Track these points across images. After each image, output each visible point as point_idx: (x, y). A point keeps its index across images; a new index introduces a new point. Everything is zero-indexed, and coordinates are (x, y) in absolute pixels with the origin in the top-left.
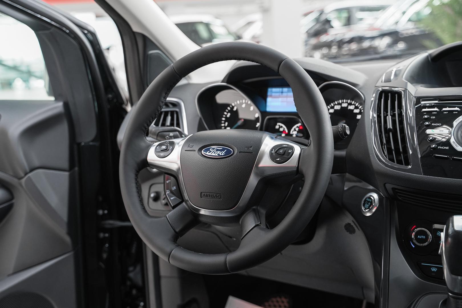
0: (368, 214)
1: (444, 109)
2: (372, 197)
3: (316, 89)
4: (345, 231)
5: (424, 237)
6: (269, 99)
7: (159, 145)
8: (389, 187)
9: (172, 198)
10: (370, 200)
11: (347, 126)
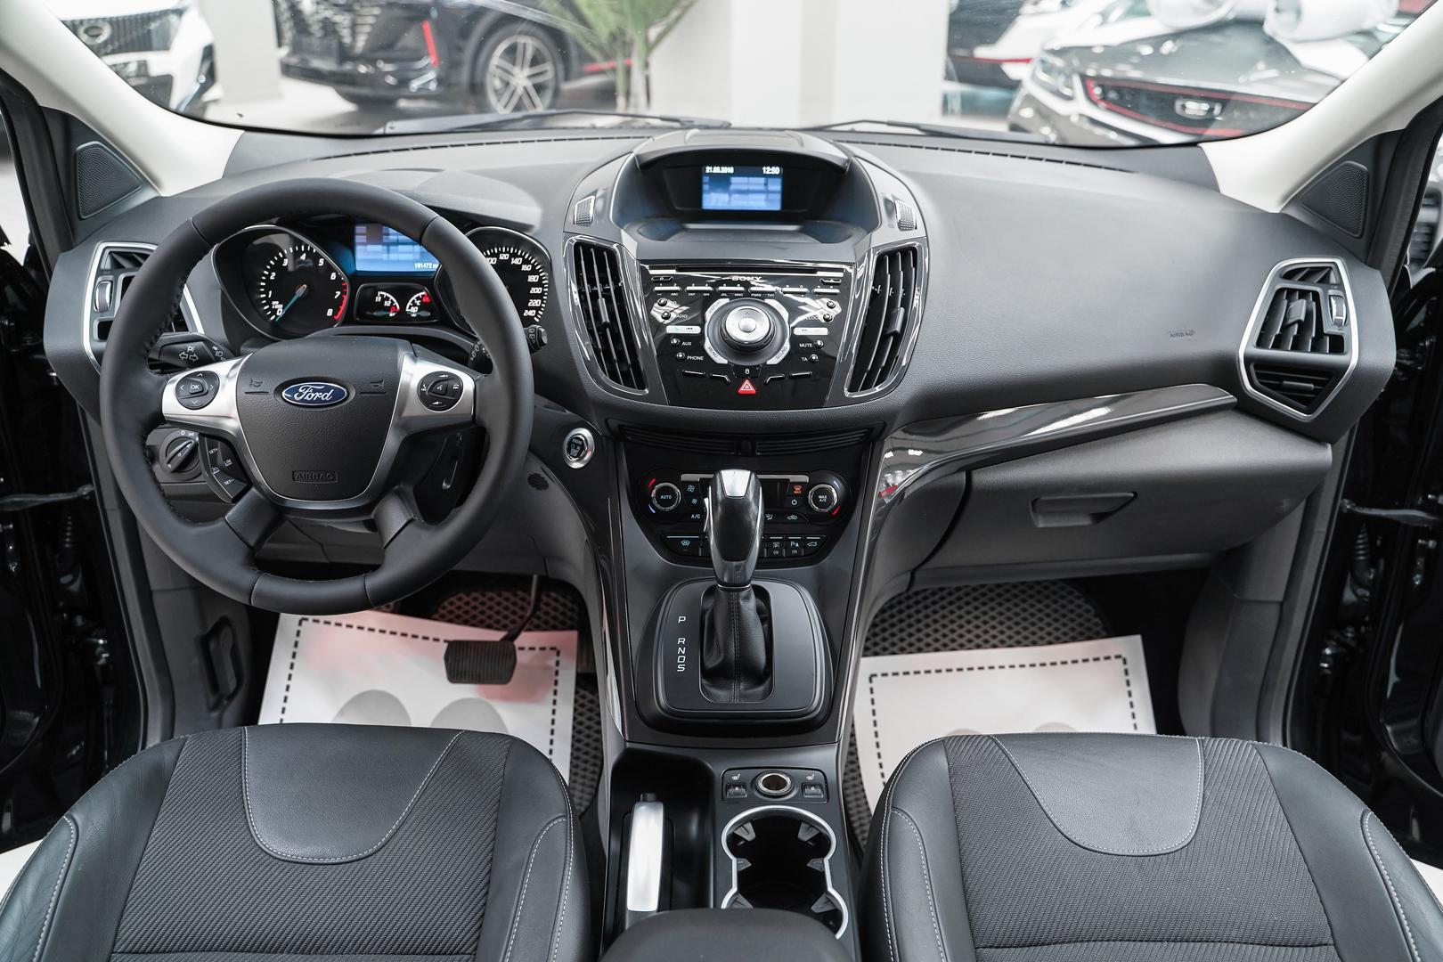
0: (576, 465)
1: (688, 288)
2: (581, 437)
3: (463, 239)
4: (530, 486)
5: (670, 497)
6: (359, 249)
7: (184, 380)
8: (613, 423)
9: (227, 483)
10: (580, 443)
11: (543, 330)
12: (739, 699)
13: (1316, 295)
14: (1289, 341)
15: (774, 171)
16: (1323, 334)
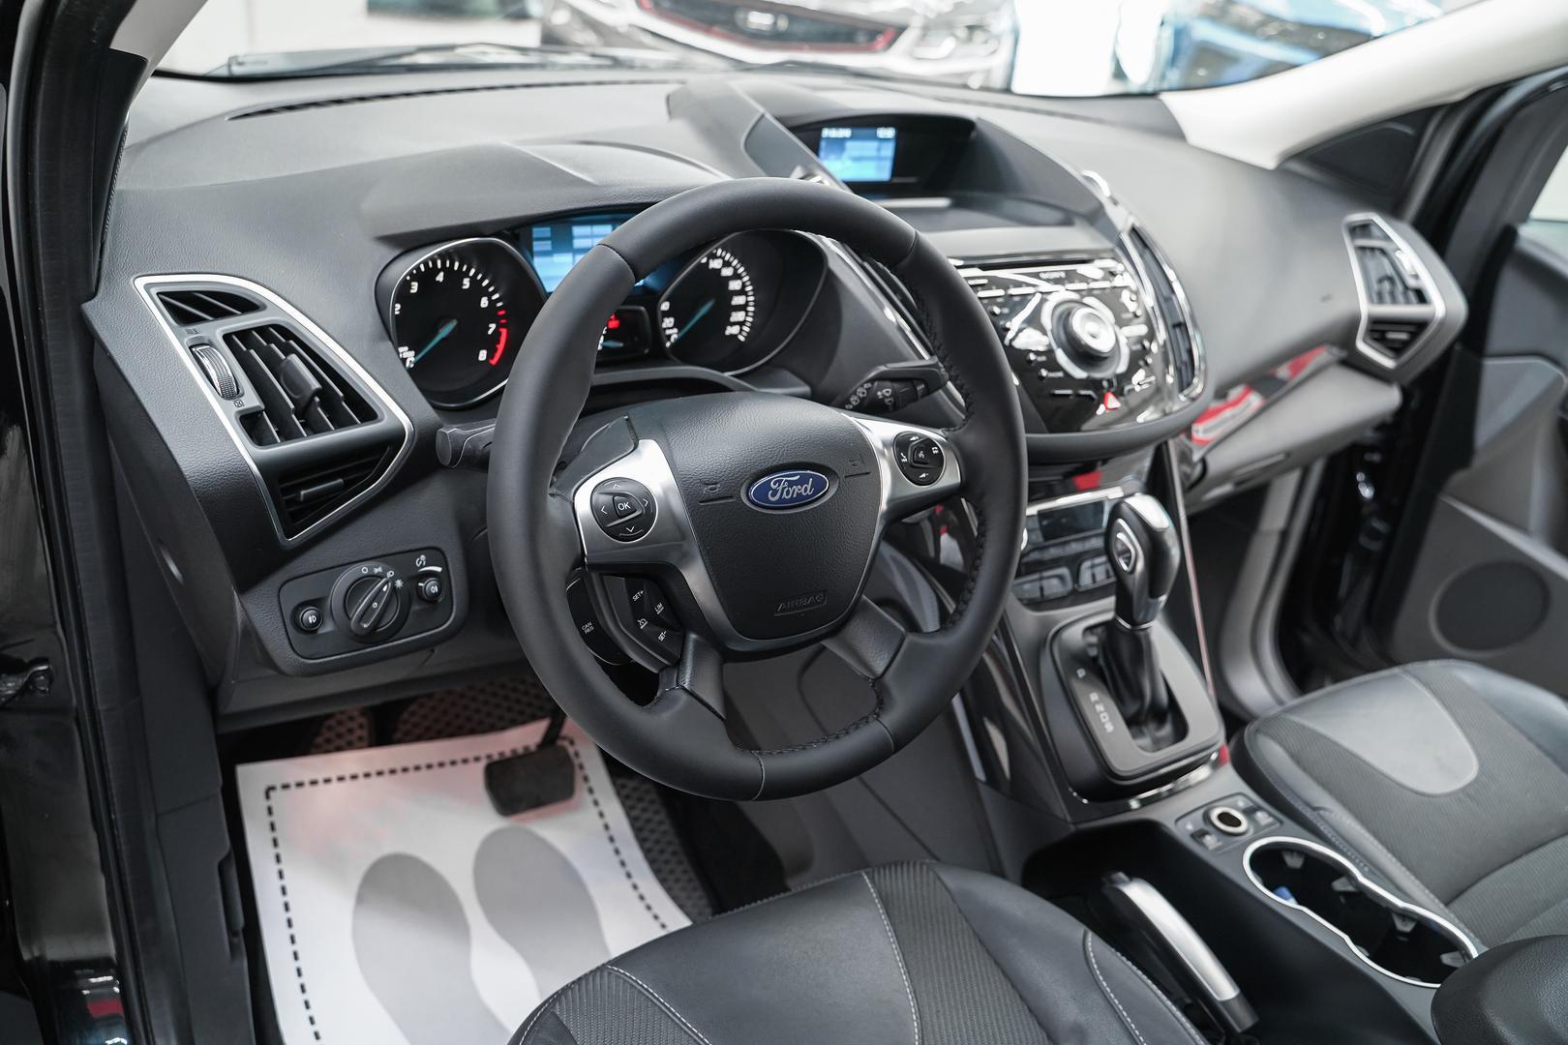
9: (662, 638)
12: (1158, 744)
13: (1383, 252)
14: (1387, 297)
15: (889, 133)
16: (1406, 288)
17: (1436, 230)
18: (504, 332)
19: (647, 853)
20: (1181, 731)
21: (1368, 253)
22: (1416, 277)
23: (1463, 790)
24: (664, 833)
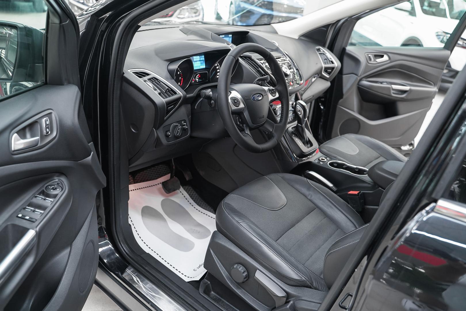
12: (308, 148)
13: (324, 54)
14: (326, 63)
15: (231, 36)
16: (330, 61)
17: (331, 48)
18: (182, 79)
19: (194, 201)
20: (311, 145)
21: (321, 54)
22: (331, 59)
23: (357, 154)
24: (196, 196)
